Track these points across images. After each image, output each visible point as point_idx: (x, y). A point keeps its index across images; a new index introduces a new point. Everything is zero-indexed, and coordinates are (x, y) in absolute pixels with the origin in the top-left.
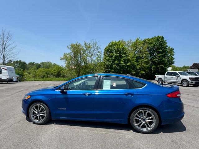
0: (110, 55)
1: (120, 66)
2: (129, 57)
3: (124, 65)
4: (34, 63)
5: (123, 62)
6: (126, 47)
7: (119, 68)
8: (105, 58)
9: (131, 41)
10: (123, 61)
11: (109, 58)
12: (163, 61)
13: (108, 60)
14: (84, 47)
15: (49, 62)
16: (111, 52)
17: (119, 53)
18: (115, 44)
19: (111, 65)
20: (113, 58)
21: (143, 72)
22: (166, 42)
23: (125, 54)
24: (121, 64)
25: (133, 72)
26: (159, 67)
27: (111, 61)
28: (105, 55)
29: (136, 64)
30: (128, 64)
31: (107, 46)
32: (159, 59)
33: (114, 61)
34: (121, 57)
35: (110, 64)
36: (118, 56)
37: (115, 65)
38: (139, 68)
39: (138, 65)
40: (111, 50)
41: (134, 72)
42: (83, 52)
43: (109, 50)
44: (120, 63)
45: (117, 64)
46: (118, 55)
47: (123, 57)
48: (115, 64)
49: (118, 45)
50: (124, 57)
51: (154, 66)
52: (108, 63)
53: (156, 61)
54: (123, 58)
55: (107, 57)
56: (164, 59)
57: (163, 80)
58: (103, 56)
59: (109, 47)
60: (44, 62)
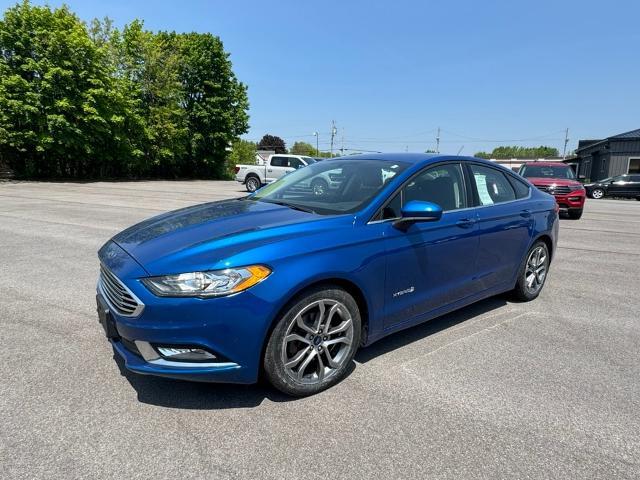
1: (81, 124)
3: (100, 122)
5: (93, 110)
7: (78, 131)
9: (108, 22)
10: (91, 104)
11: (20, 83)
12: (225, 121)
17: (69, 68)
21: (167, 152)
22: (227, 60)
24: (85, 115)
25: (134, 152)
26: (214, 139)
27: (37, 96)
29: (142, 120)
30: (116, 119)
32: (213, 115)
33: (48, 98)
34: (83, 85)
35: (30, 108)
36: (65, 78)
37: (61, 118)
38: (155, 136)
39: (147, 126)
40: (27, 43)
44: (80, 110)
45: (69, 115)
47: (90, 85)
48: (56, 111)
50: (98, 87)
51: (198, 136)
52: (20, 102)
53: (205, 117)
54: (93, 91)
56: (225, 115)
57: (262, 179)
59: (16, 27)
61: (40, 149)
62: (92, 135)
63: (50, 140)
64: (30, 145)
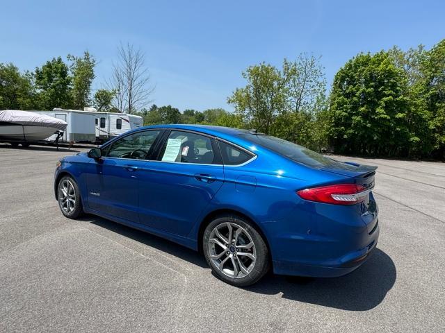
0: (348, 91)
1: (372, 121)
2: (406, 95)
3: (386, 119)
4: (193, 111)
5: (382, 111)
6: (397, 68)
7: (369, 125)
8: (334, 99)
10: (383, 108)
11: (343, 100)
13: (340, 105)
14: (282, 73)
15: (220, 110)
16: (352, 81)
17: (372, 86)
18: (366, 62)
19: (348, 118)
20: (355, 99)
23: (393, 86)
24: (376, 115)
25: (412, 139)
27: (349, 106)
28: (334, 92)
29: (427, 114)
30: (400, 115)
31: (343, 68)
33: (355, 107)
34: (379, 95)
35: (344, 114)
37: (358, 118)
38: (437, 126)
39: (432, 119)
40: (352, 77)
41: (416, 139)
42: (279, 84)
43: (346, 78)
44: (374, 112)
45: (365, 116)
46: (369, 90)
47: (384, 95)
48: (357, 114)
49: (374, 63)
50: (388, 96)
52: (341, 111)
54: (385, 99)
55: (339, 96)
58: (328, 94)
59: (348, 70)
60: (210, 109)
61: (345, 136)
62: (381, 127)
63: (351, 131)
64: (341, 134)
